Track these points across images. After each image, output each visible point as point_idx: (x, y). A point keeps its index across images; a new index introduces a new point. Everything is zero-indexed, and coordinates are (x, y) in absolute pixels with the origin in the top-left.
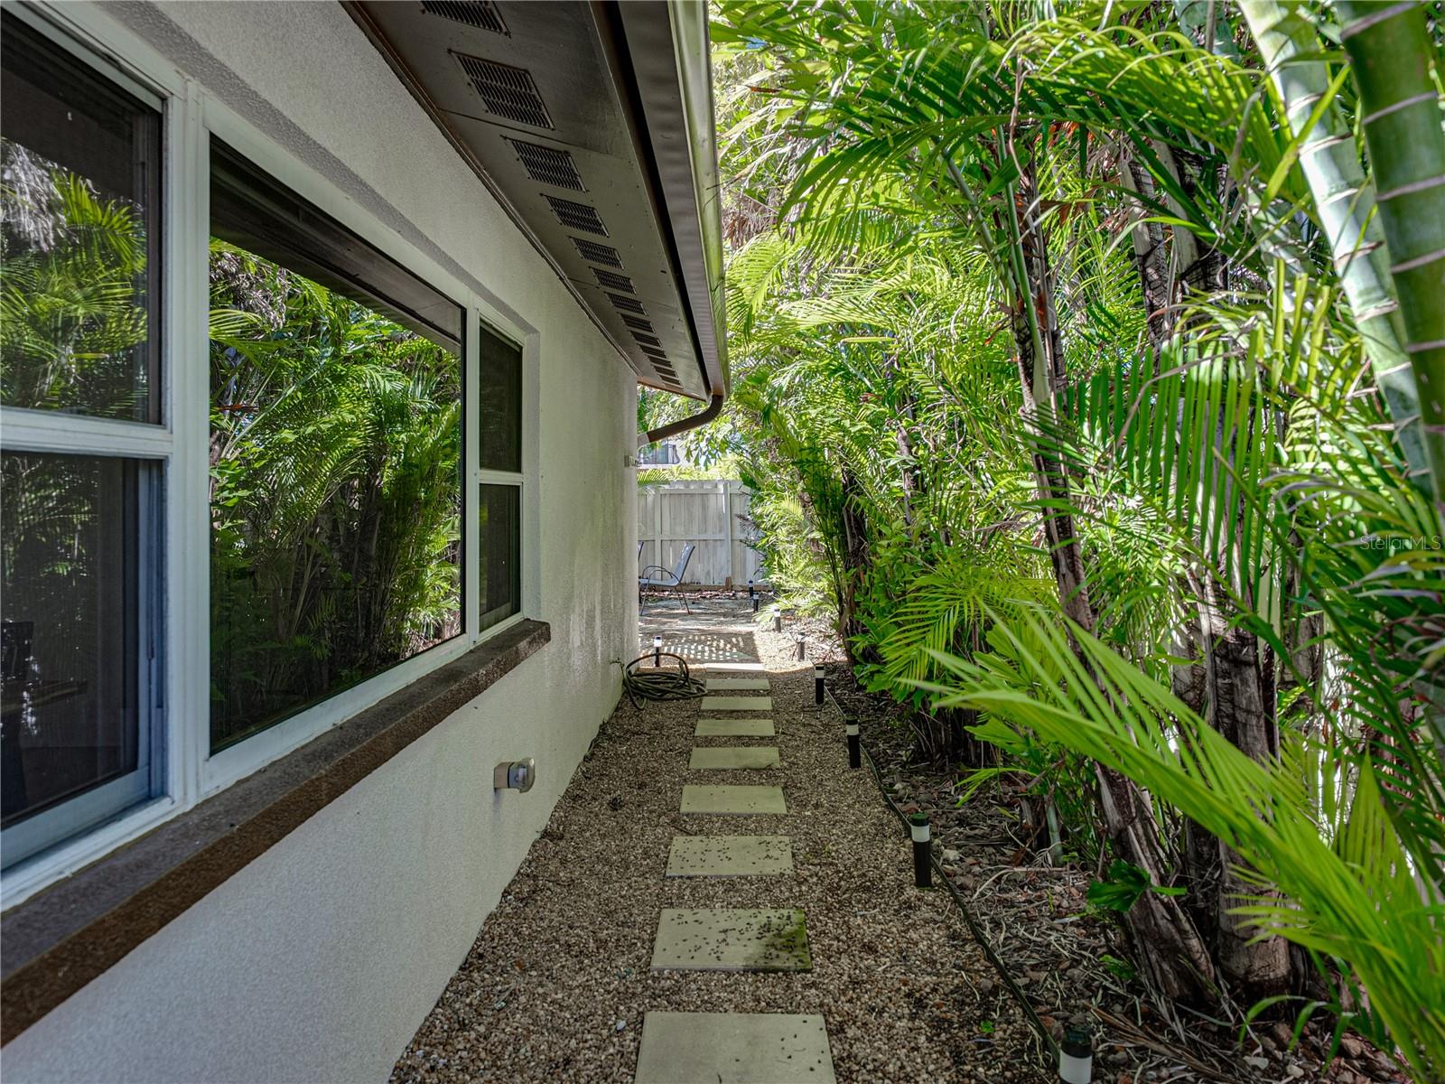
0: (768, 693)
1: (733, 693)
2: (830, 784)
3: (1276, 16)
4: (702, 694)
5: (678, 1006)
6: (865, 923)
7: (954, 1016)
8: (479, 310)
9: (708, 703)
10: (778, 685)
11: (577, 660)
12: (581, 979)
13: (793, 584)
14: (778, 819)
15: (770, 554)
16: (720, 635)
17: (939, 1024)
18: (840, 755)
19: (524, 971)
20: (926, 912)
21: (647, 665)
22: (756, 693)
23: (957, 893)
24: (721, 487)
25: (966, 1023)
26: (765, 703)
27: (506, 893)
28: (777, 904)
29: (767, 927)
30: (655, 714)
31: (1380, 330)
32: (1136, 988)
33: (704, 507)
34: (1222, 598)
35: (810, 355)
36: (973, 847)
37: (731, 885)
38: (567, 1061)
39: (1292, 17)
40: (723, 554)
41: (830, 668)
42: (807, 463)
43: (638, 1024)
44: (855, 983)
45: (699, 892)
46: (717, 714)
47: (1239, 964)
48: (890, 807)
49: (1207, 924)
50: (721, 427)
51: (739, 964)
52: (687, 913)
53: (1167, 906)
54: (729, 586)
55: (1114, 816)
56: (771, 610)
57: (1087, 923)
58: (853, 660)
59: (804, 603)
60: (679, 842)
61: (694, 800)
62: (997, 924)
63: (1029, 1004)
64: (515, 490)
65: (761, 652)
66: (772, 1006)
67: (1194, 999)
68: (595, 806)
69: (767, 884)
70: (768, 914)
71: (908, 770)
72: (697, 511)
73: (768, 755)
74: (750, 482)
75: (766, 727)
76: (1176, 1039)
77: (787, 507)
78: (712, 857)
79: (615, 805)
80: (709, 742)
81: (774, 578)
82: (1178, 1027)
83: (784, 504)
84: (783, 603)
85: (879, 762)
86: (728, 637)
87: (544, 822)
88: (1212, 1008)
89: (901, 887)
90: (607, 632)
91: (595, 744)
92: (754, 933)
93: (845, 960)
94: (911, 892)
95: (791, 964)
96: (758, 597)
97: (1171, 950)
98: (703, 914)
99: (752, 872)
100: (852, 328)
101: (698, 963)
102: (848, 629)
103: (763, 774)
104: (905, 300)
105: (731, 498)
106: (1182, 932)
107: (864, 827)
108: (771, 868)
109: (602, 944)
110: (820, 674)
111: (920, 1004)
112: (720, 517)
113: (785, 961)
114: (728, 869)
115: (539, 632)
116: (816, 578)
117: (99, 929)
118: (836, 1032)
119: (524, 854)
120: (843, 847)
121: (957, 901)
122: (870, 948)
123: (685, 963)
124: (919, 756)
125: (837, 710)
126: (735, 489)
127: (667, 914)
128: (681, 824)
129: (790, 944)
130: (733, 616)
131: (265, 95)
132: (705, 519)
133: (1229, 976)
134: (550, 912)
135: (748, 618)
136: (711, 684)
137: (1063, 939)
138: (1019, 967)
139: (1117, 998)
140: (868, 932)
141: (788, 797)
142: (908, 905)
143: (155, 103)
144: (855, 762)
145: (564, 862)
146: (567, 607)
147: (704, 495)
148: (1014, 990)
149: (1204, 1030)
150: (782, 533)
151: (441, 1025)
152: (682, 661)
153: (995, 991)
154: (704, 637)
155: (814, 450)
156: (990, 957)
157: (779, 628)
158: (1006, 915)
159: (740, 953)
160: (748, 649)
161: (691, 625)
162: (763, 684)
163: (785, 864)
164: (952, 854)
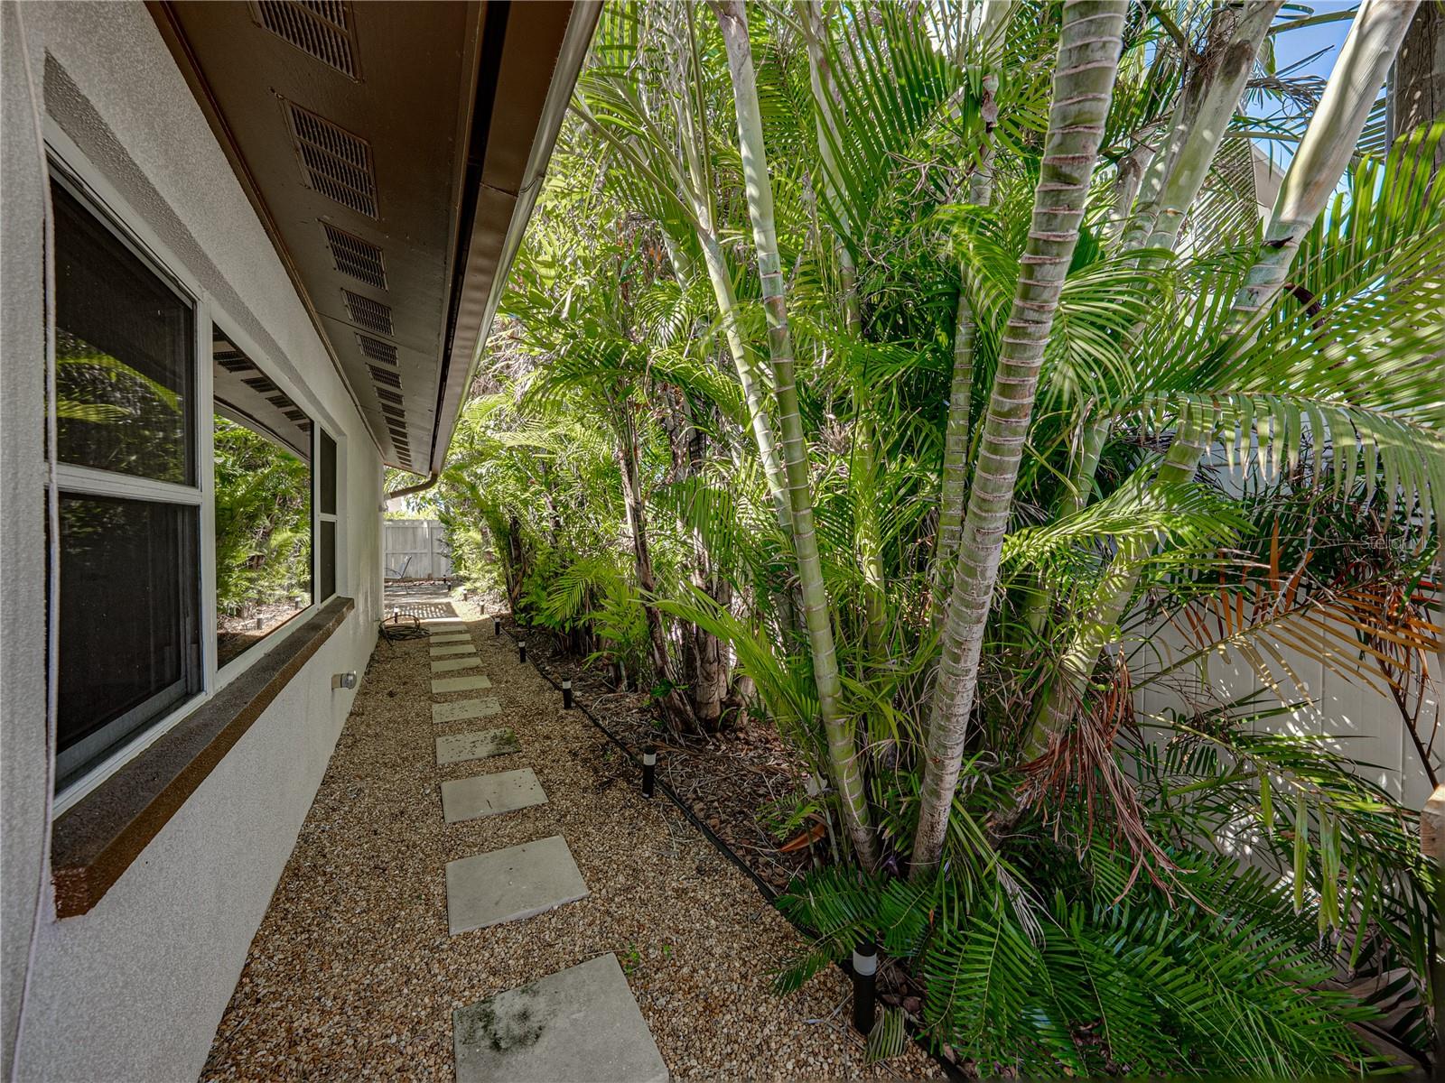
0: (466, 632)
1: (446, 633)
2: (511, 672)
3: (747, 368)
4: (428, 635)
5: (457, 778)
6: (544, 728)
7: (591, 756)
8: (320, 423)
9: (433, 639)
10: (471, 628)
11: (361, 619)
12: (397, 776)
13: (474, 576)
14: (488, 690)
15: (458, 562)
16: (431, 605)
17: (585, 761)
18: (515, 658)
19: (361, 779)
20: (571, 719)
21: (392, 623)
22: (460, 632)
23: (584, 709)
24: (425, 525)
25: (597, 758)
26: (467, 637)
27: (338, 745)
28: (497, 727)
29: (495, 737)
30: (400, 647)
31: (774, 478)
32: (665, 730)
33: (414, 535)
34: (702, 571)
35: (497, 458)
36: (587, 689)
37: (470, 722)
38: (402, 813)
39: (751, 369)
40: (426, 562)
41: (502, 617)
42: (489, 512)
43: (438, 789)
44: (543, 752)
45: (453, 728)
46: (440, 644)
47: (703, 713)
48: (545, 677)
49: (693, 702)
50: (431, 492)
51: (485, 754)
52: (450, 738)
53: (679, 695)
54: (430, 578)
55: (659, 662)
56: (460, 590)
57: (642, 711)
58: (514, 612)
59: (482, 585)
60: (436, 707)
61: (438, 687)
62: (604, 718)
63: (622, 745)
64: (333, 524)
65: (457, 612)
66: (504, 769)
67: (688, 729)
68: (379, 696)
69: (490, 720)
70: (493, 732)
71: (551, 661)
72: (410, 536)
73: (476, 661)
74: (446, 522)
75: (471, 649)
76: (681, 745)
77: (470, 536)
78: (456, 712)
79: (391, 694)
80: (440, 658)
81: (461, 573)
82: (682, 741)
83: (471, 533)
84: (468, 585)
85: (535, 659)
86: (436, 605)
87: (349, 708)
88: (693, 732)
89: (557, 711)
90: (372, 606)
91: (369, 665)
92: (489, 739)
93: (537, 744)
94: (562, 712)
95: (511, 750)
96: (451, 584)
97: (679, 712)
98: (459, 737)
99: (481, 715)
100: (537, 450)
101: (461, 759)
102: (512, 597)
103: (475, 670)
104: (559, 439)
105: (431, 530)
106: (683, 704)
107: (533, 688)
108: (490, 712)
109: (405, 759)
110: (498, 620)
111: (575, 755)
112: (425, 540)
113: (507, 749)
114: (466, 716)
115: (349, 603)
116: (490, 572)
117: (205, 754)
118: (539, 772)
119: (343, 725)
120: (524, 698)
121: (585, 712)
122: (548, 738)
123: (456, 759)
124: (555, 653)
125: (507, 637)
126: (435, 525)
127: (439, 740)
128: (434, 699)
129: (508, 742)
130: (436, 594)
131: (247, 304)
132: (415, 541)
133: (699, 719)
134: (368, 750)
135: (446, 595)
136: (432, 630)
137: (633, 718)
138: (617, 732)
139: (658, 736)
140: (546, 731)
141: (491, 679)
142: (562, 717)
143: (189, 304)
144: (523, 660)
145: (368, 725)
146: (357, 590)
147: (414, 529)
148: (616, 742)
149: (691, 741)
150: (466, 549)
151: (320, 813)
152: (416, 619)
153: (607, 743)
154: (421, 606)
155: (496, 506)
156: (603, 730)
157: (466, 599)
158: (608, 714)
159: (484, 750)
160: (450, 611)
161: (410, 600)
162: (464, 627)
163: (497, 709)
164: (579, 693)
